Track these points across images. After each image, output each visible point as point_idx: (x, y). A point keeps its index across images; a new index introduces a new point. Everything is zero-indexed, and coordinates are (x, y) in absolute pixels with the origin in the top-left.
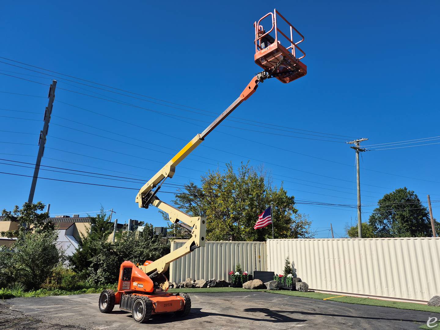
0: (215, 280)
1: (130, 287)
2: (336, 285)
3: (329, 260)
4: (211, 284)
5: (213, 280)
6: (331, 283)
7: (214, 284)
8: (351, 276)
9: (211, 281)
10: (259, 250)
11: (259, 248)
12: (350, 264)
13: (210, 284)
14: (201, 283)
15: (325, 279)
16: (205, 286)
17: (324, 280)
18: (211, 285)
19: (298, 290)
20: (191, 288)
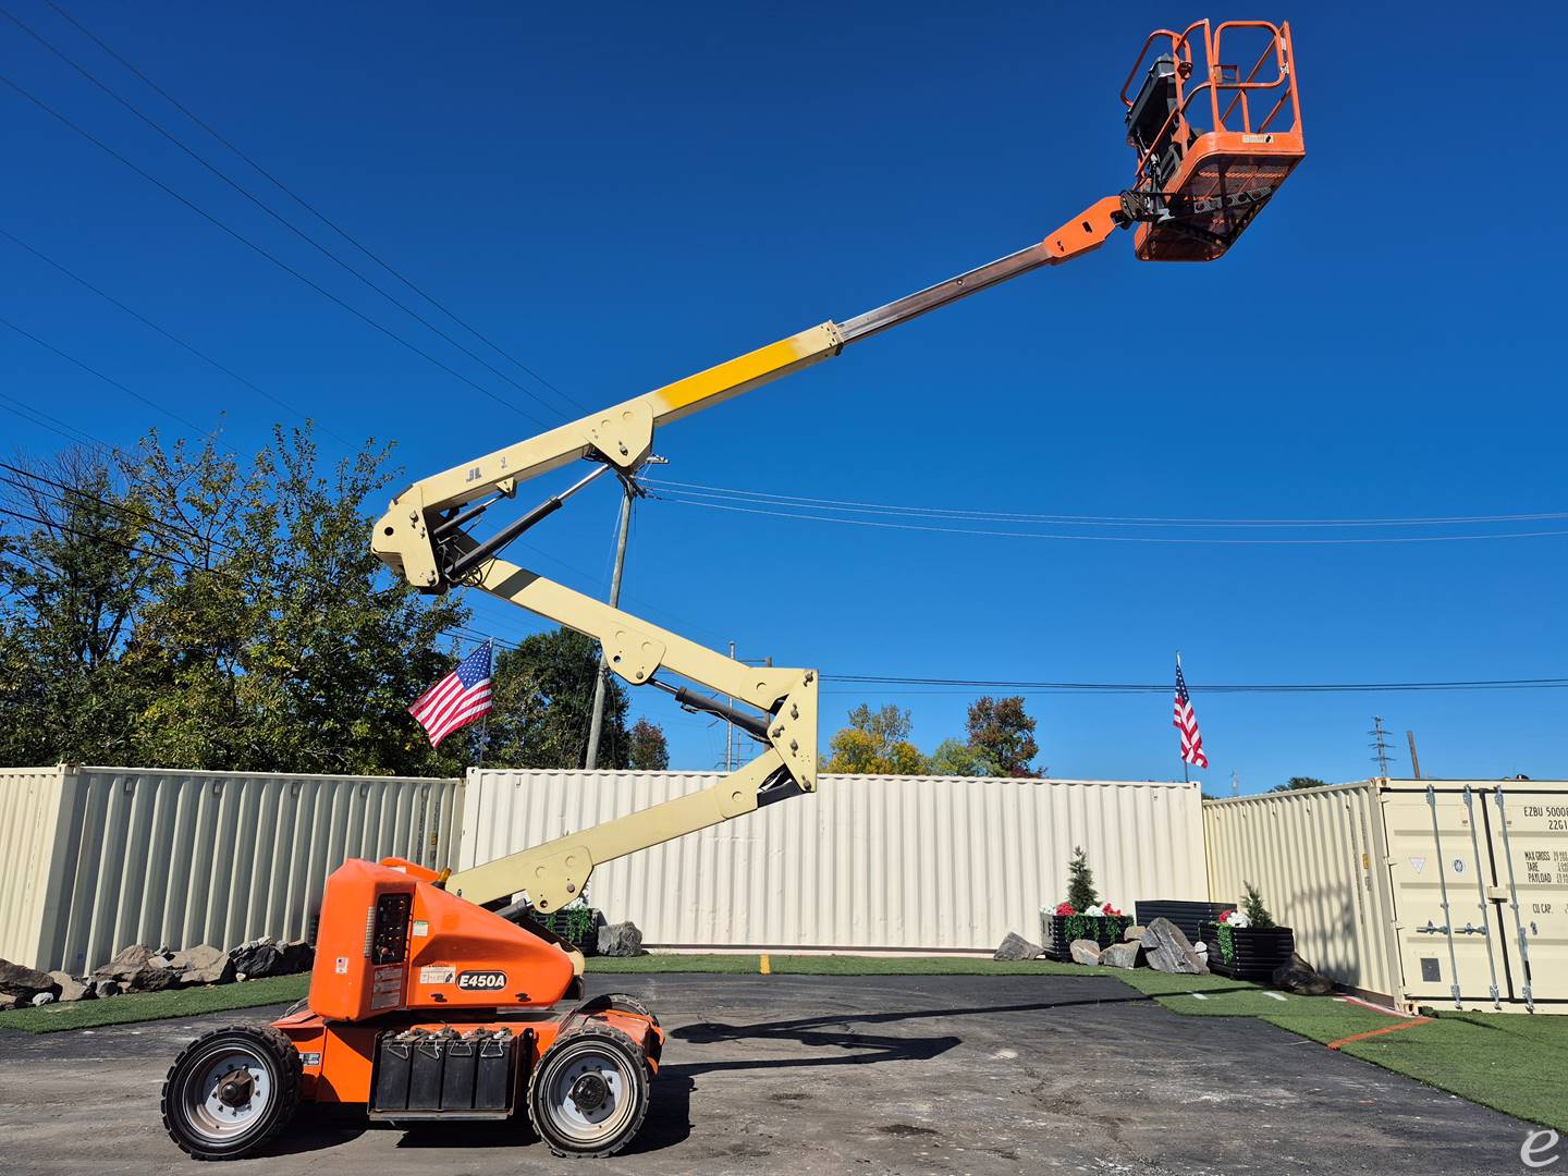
0: (270, 946)
1: (403, 992)
2: (731, 922)
3: (716, 843)
4: (250, 966)
5: (258, 948)
6: (714, 918)
7: (267, 960)
8: (782, 892)
9: (252, 952)
10: (438, 810)
11: (438, 804)
12: (784, 854)
13: (246, 963)
14: (205, 962)
15: (694, 909)
16: (228, 976)
17: (692, 911)
18: (255, 968)
19: (607, 954)
20: (162, 989)
